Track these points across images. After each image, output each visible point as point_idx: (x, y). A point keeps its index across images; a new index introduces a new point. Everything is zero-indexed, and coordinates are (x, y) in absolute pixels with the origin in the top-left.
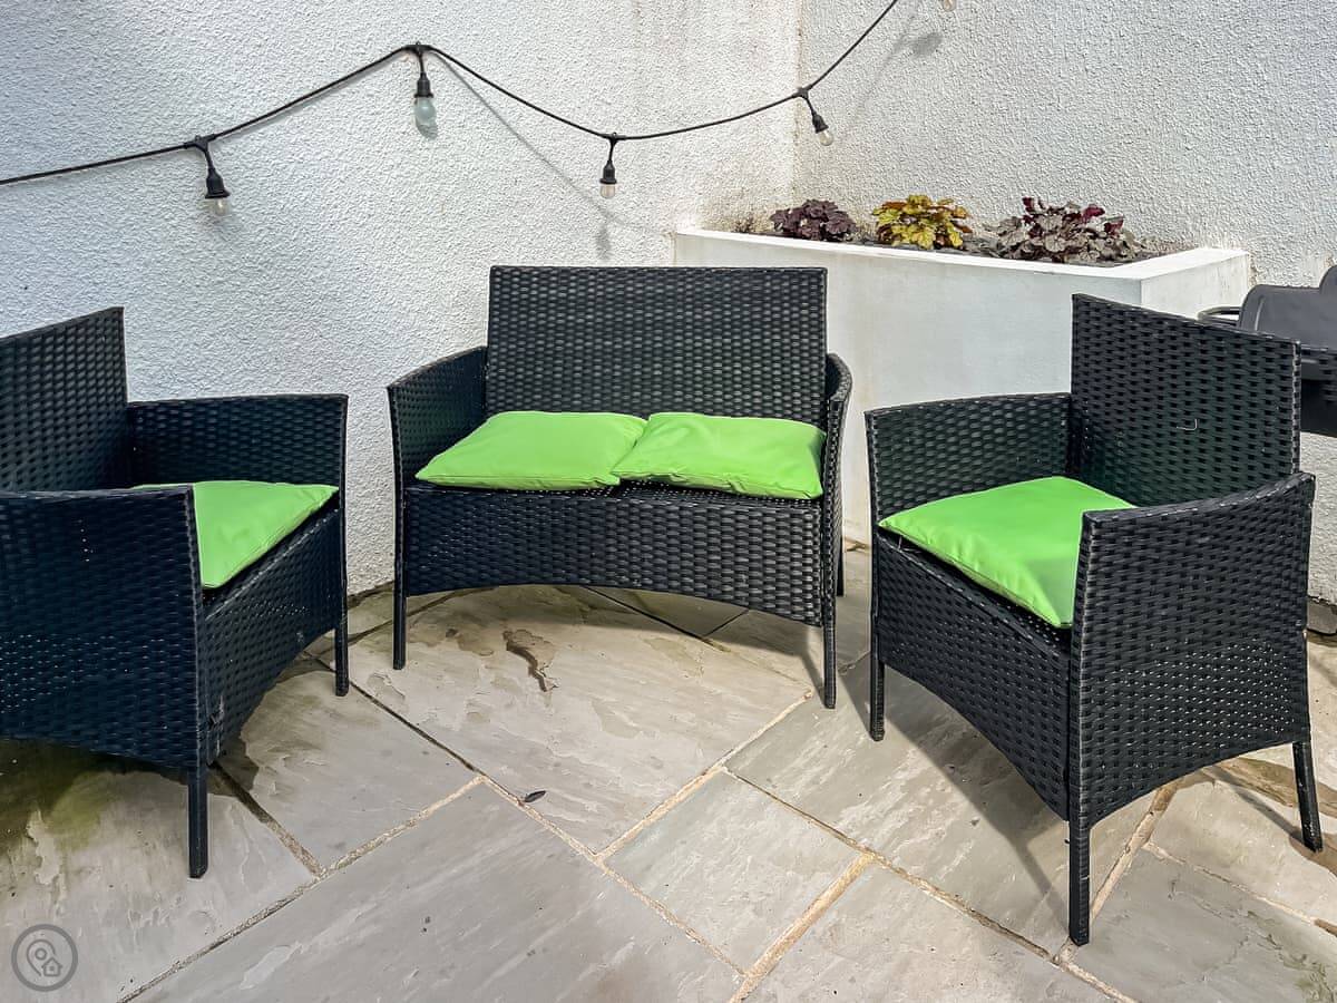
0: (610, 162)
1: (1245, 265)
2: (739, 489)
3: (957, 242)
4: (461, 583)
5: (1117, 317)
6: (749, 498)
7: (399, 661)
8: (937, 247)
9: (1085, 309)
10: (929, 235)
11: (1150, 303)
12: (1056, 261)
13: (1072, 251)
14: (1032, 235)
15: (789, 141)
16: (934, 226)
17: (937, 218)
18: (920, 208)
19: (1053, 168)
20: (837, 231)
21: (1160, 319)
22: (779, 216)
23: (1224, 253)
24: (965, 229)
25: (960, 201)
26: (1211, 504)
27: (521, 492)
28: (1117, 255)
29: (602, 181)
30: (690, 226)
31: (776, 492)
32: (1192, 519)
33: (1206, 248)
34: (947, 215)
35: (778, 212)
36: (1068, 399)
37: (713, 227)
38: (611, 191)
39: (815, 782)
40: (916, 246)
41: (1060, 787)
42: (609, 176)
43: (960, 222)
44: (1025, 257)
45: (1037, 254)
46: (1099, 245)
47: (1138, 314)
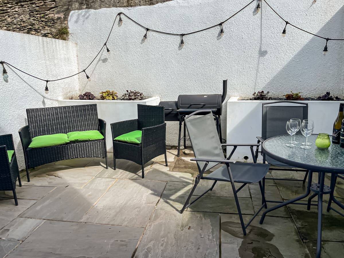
0: (47, 86)
1: (159, 99)
2: (90, 140)
3: (116, 99)
4: (40, 164)
5: (143, 107)
6: (92, 141)
7: (29, 181)
8: (112, 100)
9: (139, 106)
10: (111, 97)
11: (147, 104)
12: (133, 100)
13: (135, 99)
14: (129, 96)
15: (78, 80)
16: (112, 96)
17: (112, 94)
18: (109, 93)
19: (131, 85)
20: (92, 98)
21: (149, 106)
22: (80, 96)
23: (157, 97)
24: (117, 96)
25: (115, 91)
26: (156, 126)
27: (50, 147)
28: (142, 99)
29: (45, 90)
30: (60, 99)
31: (96, 139)
32: (153, 128)
33: (154, 97)
34: (114, 94)
35: (80, 95)
36: (138, 120)
37: (65, 99)
38: (48, 92)
39: (108, 175)
40: (109, 99)
41: (141, 162)
42: (47, 89)
43: (116, 95)
44: (128, 100)
45: (130, 99)
46: (139, 97)
47: (146, 106)
